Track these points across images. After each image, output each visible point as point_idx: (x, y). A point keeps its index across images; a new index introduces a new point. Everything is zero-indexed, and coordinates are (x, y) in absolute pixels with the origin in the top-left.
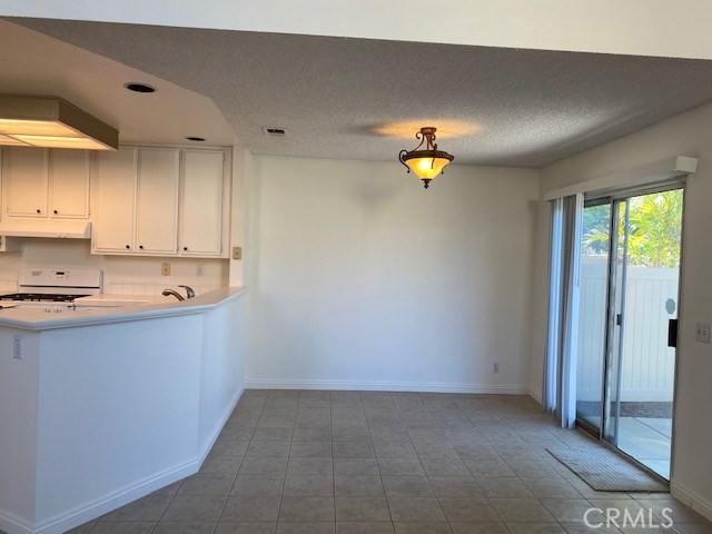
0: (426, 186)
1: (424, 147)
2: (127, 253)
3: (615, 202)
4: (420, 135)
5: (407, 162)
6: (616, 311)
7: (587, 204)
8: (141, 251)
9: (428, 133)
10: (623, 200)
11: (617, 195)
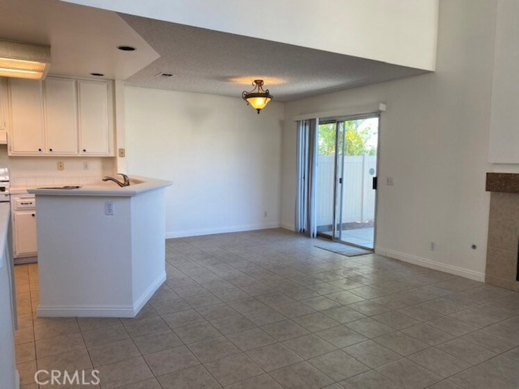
0: (258, 113)
1: (256, 91)
2: (39, 154)
3: (338, 122)
4: (254, 83)
5: (248, 99)
6: (339, 176)
7: (321, 123)
8: (50, 153)
9: (259, 83)
10: (342, 122)
11: (339, 119)
